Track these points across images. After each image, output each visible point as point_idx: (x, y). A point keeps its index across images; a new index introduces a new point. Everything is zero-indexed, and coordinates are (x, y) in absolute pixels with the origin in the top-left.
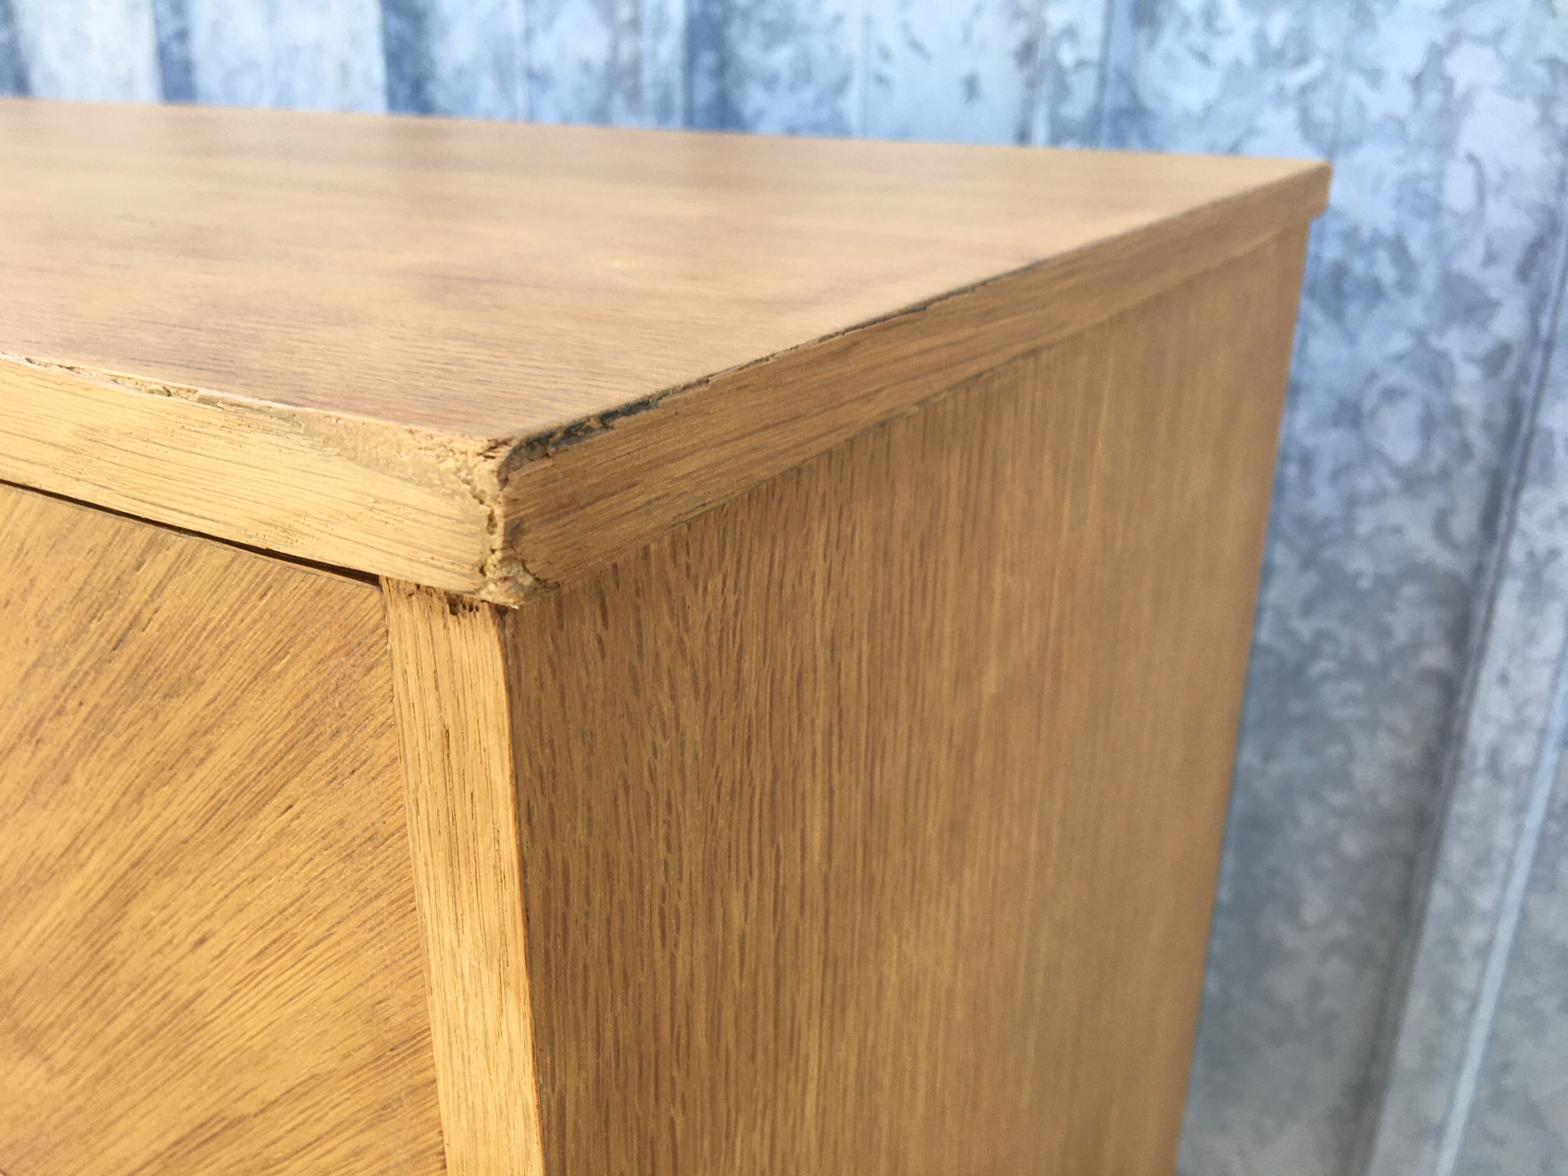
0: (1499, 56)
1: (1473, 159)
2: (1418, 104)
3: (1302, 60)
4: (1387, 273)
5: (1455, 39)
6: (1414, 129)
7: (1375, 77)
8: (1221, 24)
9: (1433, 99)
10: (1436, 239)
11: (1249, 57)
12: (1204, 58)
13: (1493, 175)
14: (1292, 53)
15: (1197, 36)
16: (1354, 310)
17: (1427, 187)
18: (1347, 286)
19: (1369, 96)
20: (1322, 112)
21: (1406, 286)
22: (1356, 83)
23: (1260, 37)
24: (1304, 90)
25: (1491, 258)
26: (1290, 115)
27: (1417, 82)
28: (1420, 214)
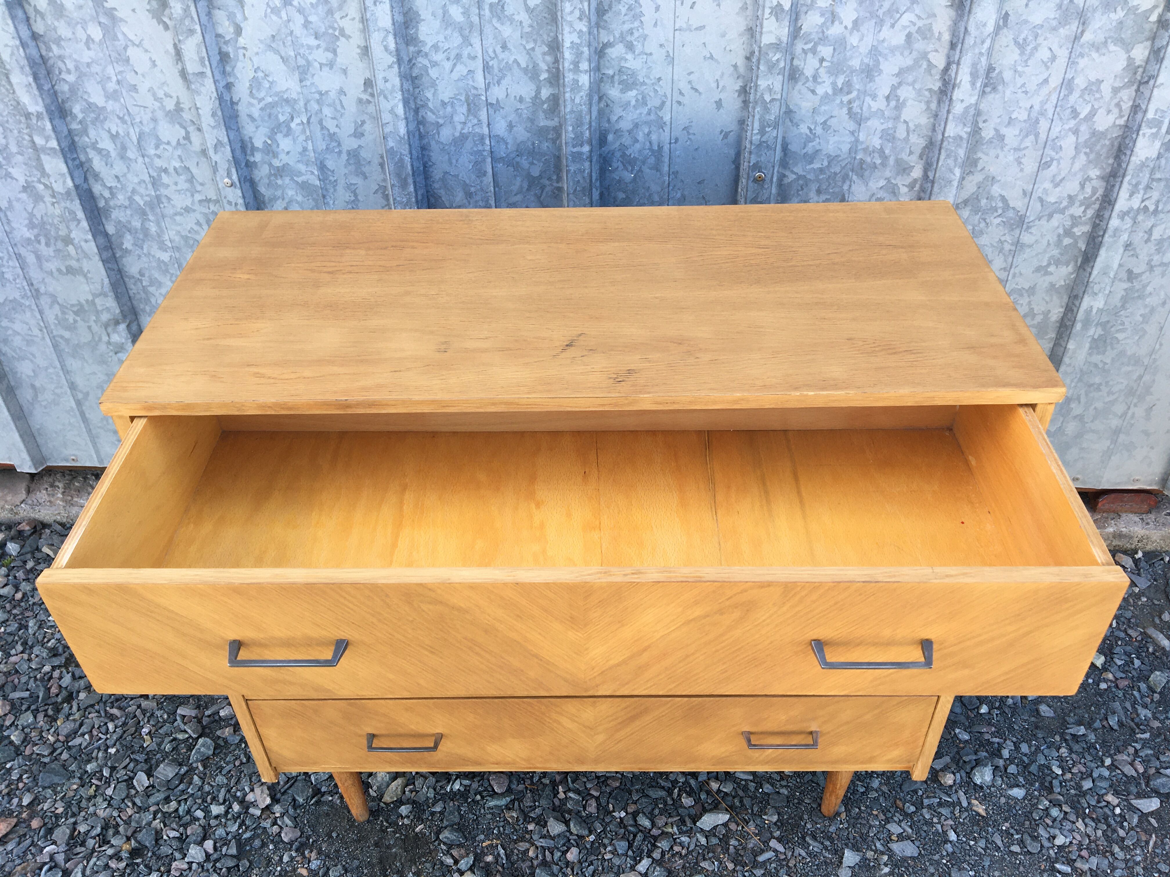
0: (914, 88)
1: (905, 122)
2: (888, 105)
3: (849, 93)
4: (878, 161)
5: (900, 84)
6: (886, 113)
7: (874, 97)
8: (819, 80)
9: (893, 103)
10: (894, 148)
11: (830, 92)
12: (813, 92)
13: (911, 125)
14: (846, 89)
15: (810, 84)
16: (867, 173)
17: (891, 132)
18: (864, 166)
19: (872, 103)
20: (856, 109)
21: (884, 165)
22: (868, 99)
23: (834, 84)
24: (850, 102)
25: (911, 153)
26: (845, 110)
27: (888, 98)
28: (889, 141)
